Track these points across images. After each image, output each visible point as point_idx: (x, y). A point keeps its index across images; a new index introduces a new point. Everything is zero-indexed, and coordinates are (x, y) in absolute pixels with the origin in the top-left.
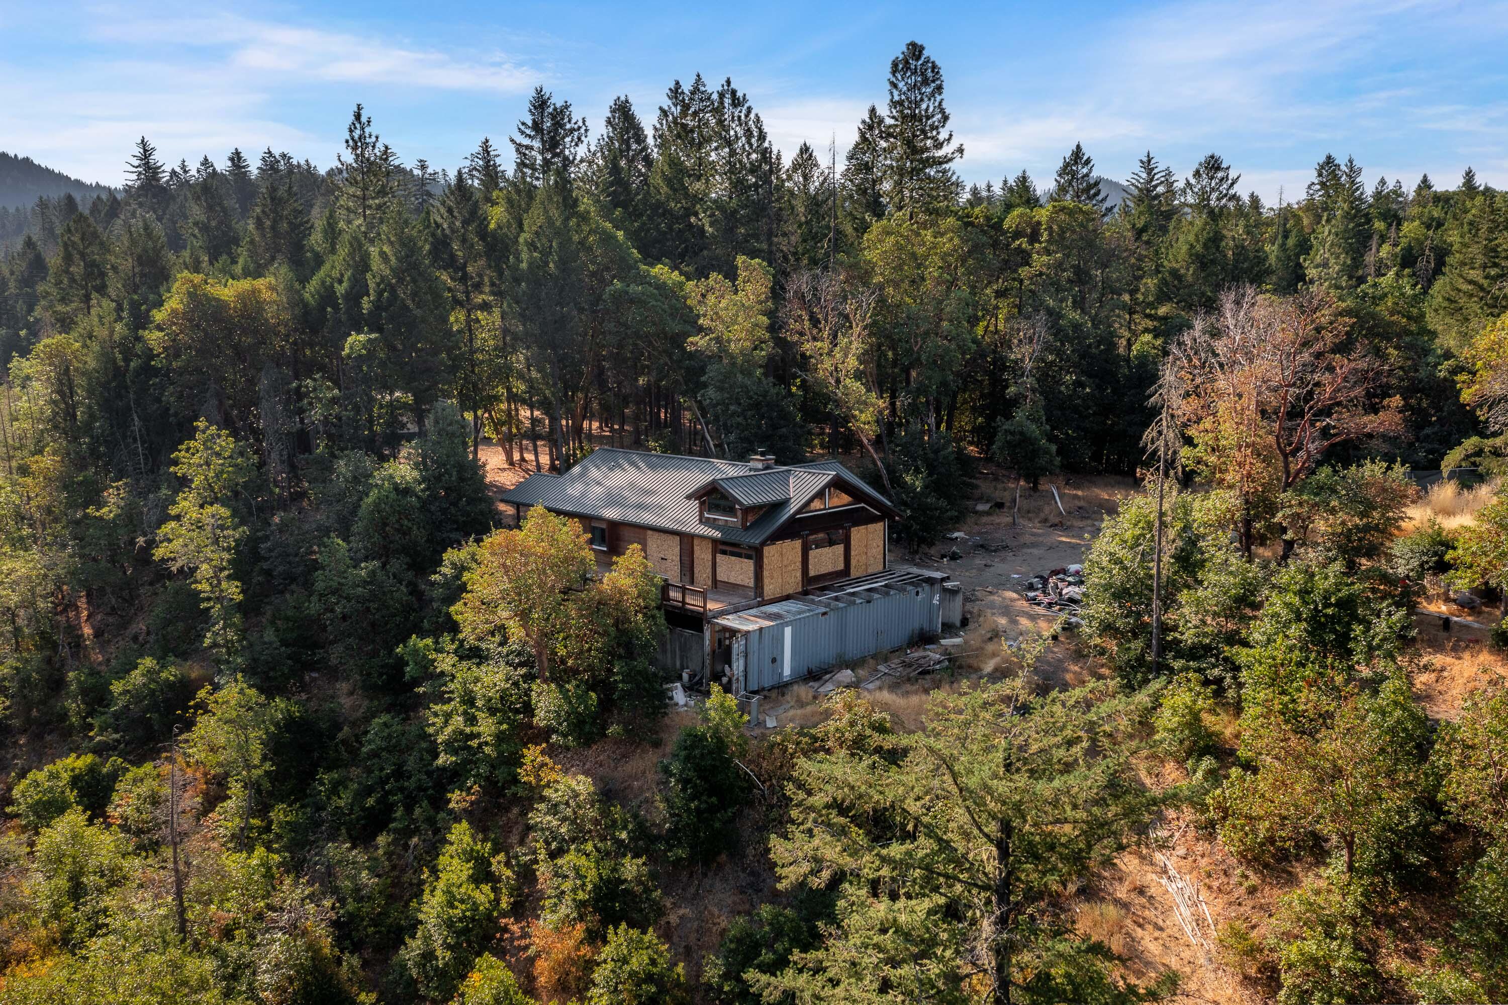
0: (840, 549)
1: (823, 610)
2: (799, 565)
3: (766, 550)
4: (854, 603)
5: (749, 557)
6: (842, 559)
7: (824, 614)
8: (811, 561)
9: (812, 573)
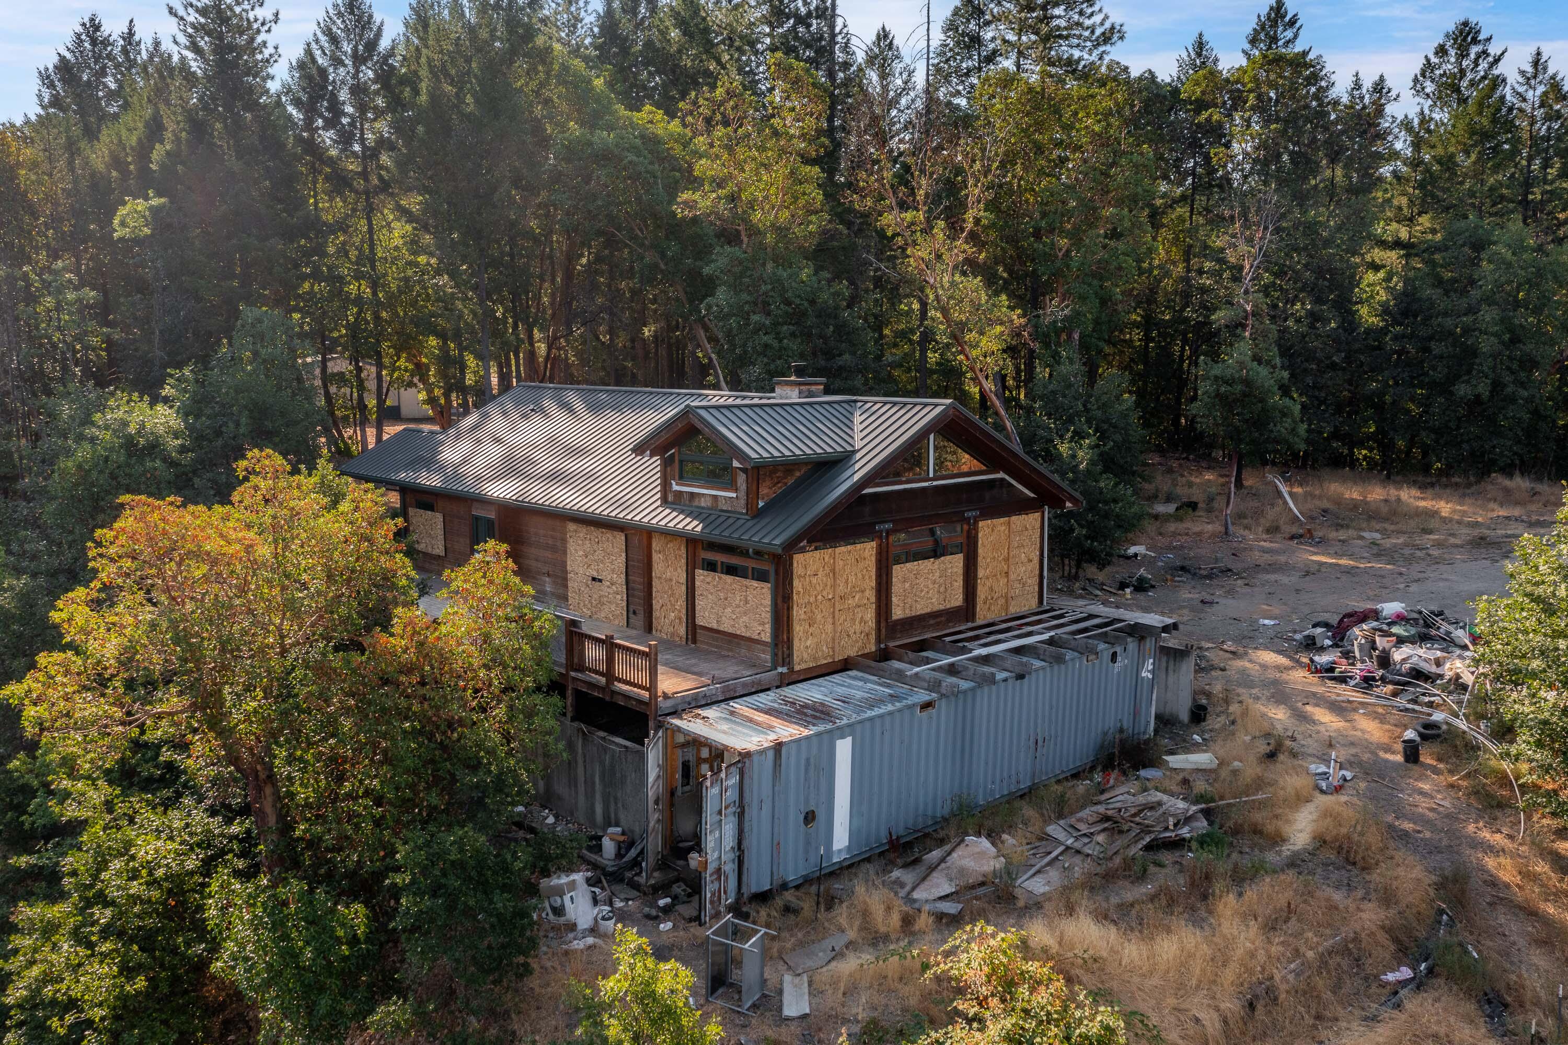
0: (955, 563)
1: (924, 696)
2: (871, 595)
3: (798, 559)
4: (991, 680)
5: (761, 577)
6: (959, 584)
7: (927, 706)
8: (897, 587)
9: (898, 613)
